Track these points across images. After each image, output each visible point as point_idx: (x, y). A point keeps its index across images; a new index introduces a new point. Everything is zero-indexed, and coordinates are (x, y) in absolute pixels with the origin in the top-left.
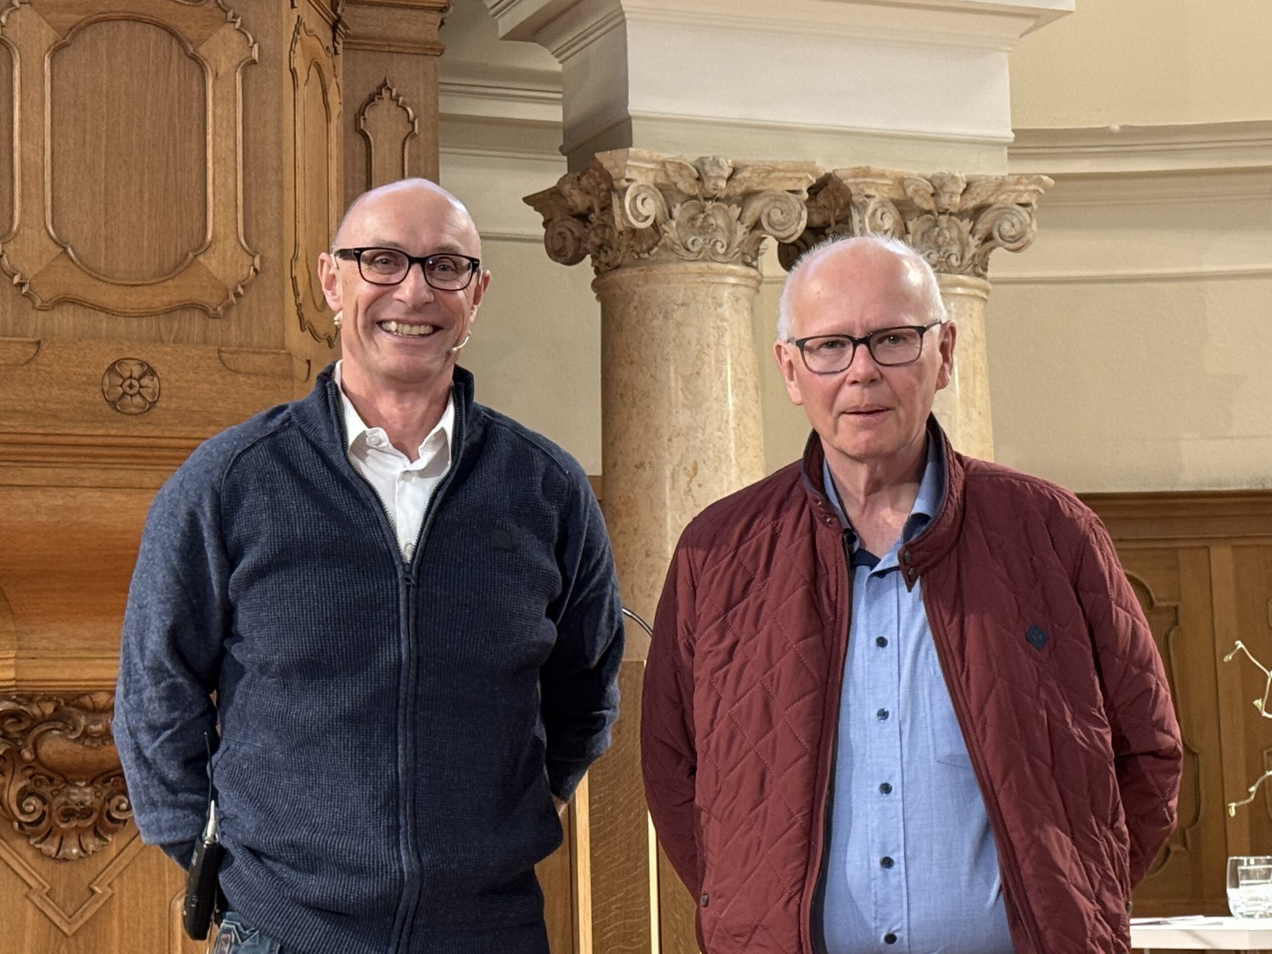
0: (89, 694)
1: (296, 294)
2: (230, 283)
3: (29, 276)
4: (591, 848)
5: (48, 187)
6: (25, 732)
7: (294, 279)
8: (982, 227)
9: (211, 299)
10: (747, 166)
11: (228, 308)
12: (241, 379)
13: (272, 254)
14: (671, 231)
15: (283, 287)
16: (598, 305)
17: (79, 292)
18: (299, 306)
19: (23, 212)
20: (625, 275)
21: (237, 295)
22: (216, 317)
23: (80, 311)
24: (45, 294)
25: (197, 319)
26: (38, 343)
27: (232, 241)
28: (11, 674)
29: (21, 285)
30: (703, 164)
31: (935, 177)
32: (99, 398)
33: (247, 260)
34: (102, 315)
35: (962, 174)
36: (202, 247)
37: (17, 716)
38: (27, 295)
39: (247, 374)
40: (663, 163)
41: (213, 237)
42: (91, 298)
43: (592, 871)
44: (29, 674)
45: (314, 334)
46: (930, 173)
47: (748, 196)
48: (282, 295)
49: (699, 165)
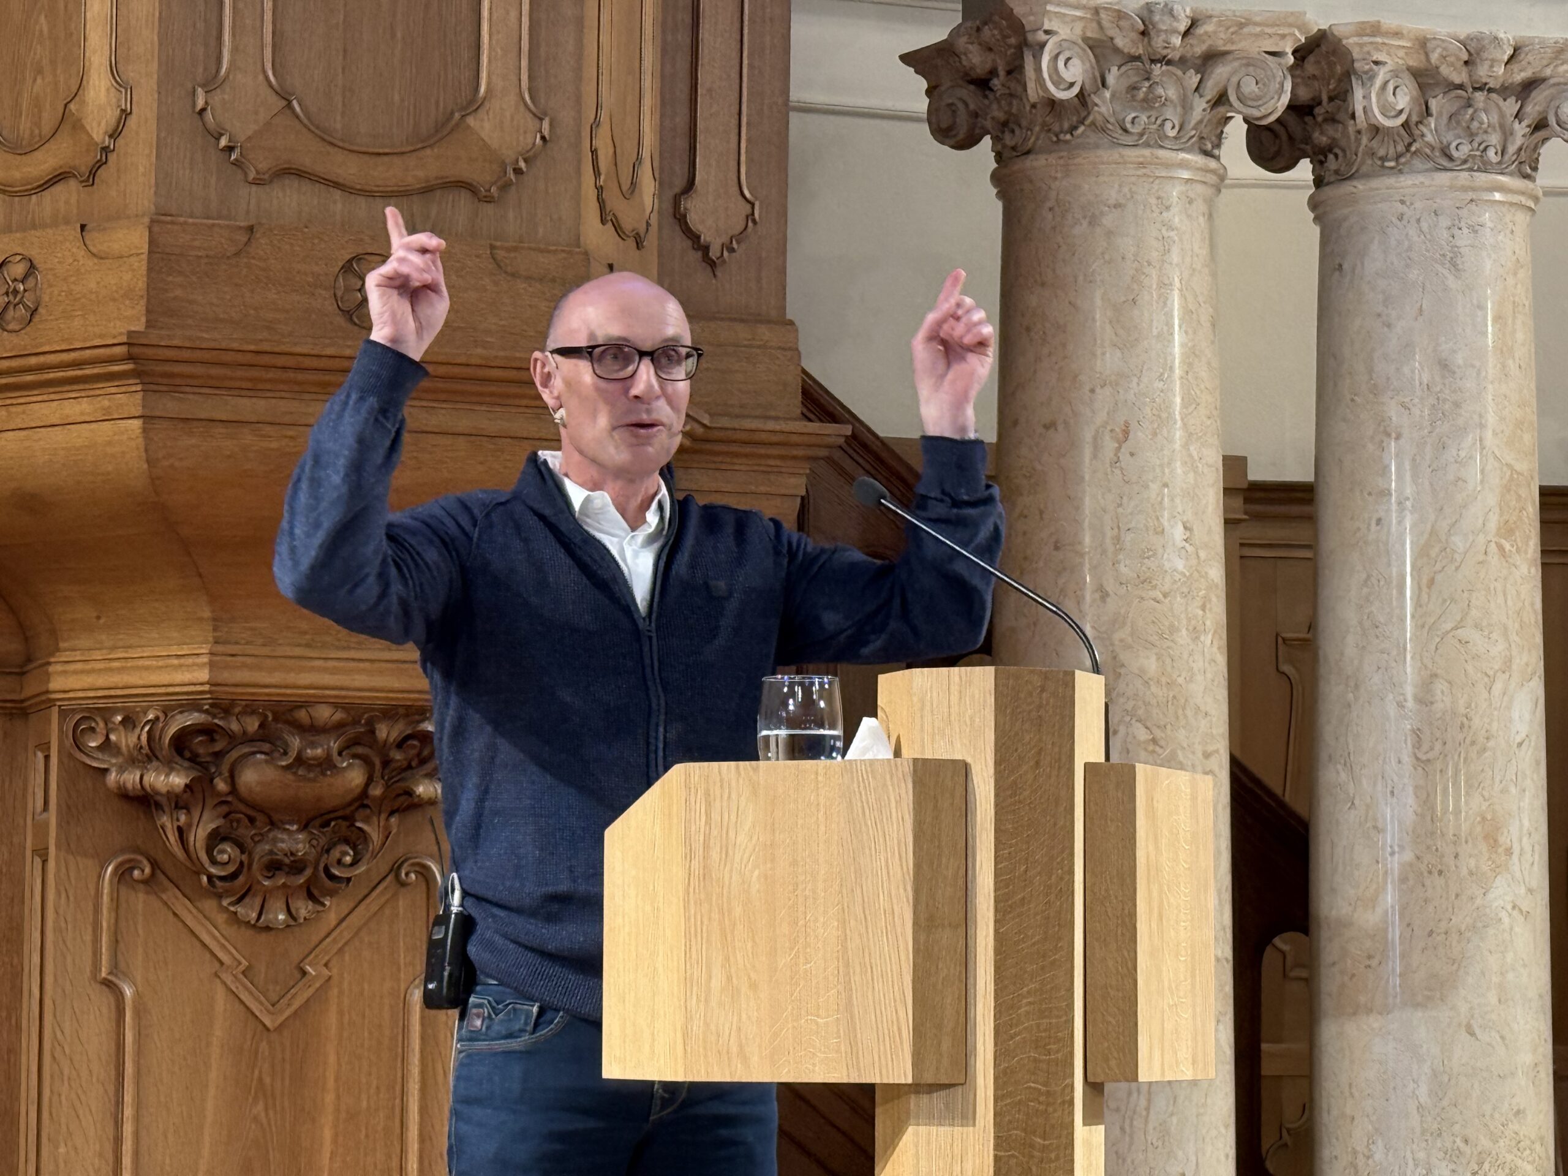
0: (306, 704)
1: (597, 172)
2: (509, 155)
3: (241, 137)
4: (996, 921)
5: (268, 16)
6: (218, 755)
7: (594, 152)
8: (1532, 110)
9: (481, 174)
10: (1211, 17)
11: (505, 187)
12: (521, 285)
13: (566, 116)
14: (1104, 105)
15: (579, 161)
16: (999, 205)
17: (306, 161)
18: (600, 190)
19: (235, 50)
20: (1038, 163)
21: (518, 171)
22: (489, 200)
23: (306, 186)
24: (262, 162)
25: (464, 200)
26: (251, 229)
27: (512, 98)
28: (204, 675)
29: (230, 149)
30: (1151, 12)
31: (1470, 38)
32: (330, 307)
33: (532, 123)
34: (337, 194)
35: (1508, 34)
36: (473, 104)
37: (208, 732)
38: (237, 164)
39: (528, 278)
40: (1096, 11)
41: (489, 90)
42: (320, 169)
43: (998, 951)
44: (226, 676)
45: (617, 228)
46: (1463, 31)
47: (1211, 58)
48: (578, 172)
49: (1145, 14)
